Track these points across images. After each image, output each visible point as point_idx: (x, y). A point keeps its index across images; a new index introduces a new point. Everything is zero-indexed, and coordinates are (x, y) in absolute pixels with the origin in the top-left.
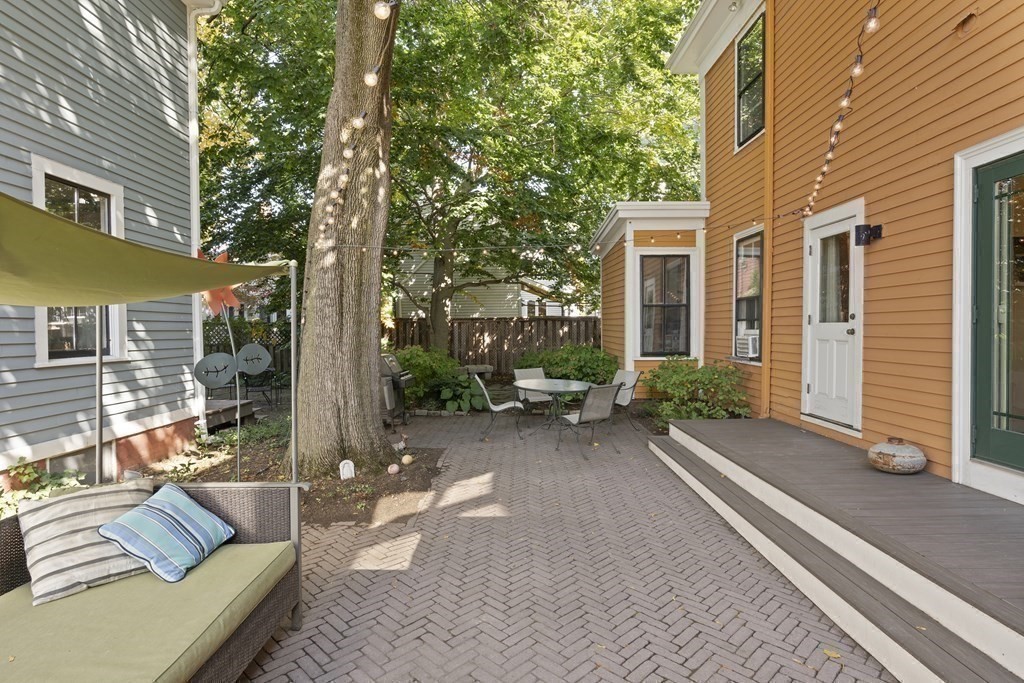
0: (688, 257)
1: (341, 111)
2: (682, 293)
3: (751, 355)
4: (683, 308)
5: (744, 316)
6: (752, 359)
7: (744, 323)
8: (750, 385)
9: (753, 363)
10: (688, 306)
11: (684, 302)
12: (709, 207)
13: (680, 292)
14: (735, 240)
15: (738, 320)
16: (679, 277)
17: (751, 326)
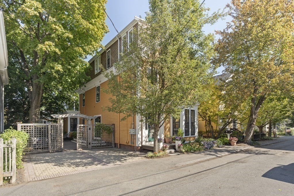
0: (77, 118)
11: (76, 124)
12: (80, 112)
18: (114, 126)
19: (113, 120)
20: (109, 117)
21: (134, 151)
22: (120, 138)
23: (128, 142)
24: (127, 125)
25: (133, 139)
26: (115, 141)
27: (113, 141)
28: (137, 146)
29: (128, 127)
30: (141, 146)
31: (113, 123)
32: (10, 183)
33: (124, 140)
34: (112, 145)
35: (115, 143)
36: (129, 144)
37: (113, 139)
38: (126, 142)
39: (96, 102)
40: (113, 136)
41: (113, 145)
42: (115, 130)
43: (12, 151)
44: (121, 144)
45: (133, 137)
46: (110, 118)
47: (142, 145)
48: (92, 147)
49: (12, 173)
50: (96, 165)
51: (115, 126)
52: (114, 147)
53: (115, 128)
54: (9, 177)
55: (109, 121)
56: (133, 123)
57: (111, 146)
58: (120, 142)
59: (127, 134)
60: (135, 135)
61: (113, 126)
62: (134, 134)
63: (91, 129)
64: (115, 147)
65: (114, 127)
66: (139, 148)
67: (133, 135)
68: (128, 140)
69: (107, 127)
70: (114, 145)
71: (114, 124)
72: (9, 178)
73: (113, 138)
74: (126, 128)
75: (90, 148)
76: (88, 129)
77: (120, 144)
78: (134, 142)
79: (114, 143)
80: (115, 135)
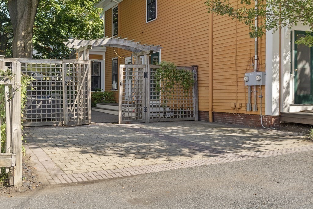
0: (100, 62)
1: (23, 28)
2: (99, 72)
3: (116, 89)
4: (99, 77)
5: (114, 79)
6: (116, 90)
7: (115, 81)
8: (116, 96)
9: (116, 91)
10: (100, 77)
11: (99, 75)
12: (106, 49)
13: (98, 72)
14: (112, 59)
15: (113, 80)
16: (98, 67)
17: (116, 82)
18: (197, 71)
19: (191, 58)
20: (181, 51)
21: (258, 127)
22: (214, 98)
23: (238, 106)
24: (236, 63)
25: (254, 98)
26: (200, 107)
27: (194, 105)
28: (267, 113)
29: (239, 69)
30: (277, 114)
31: (192, 64)
32: (9, 186)
33: (226, 101)
34: (192, 116)
35: (199, 111)
36: (241, 112)
37: (194, 102)
38: (233, 106)
39: (147, 22)
40: (194, 95)
41: (195, 116)
42: (200, 79)
43: (12, 98)
44: (218, 113)
45: (257, 92)
46: (185, 53)
47: (280, 113)
48: (151, 118)
49: (14, 159)
50: (190, 156)
51: (199, 69)
52: (197, 119)
53: (199, 76)
54: (5, 168)
55: (181, 60)
56: (256, 58)
57: (190, 118)
58: (214, 107)
59: (235, 87)
60: (263, 86)
61: (194, 71)
62: (261, 83)
63: (149, 76)
64: (199, 120)
65: (198, 74)
66: (273, 119)
67: (257, 86)
68: (239, 102)
69: (182, 72)
70: (197, 116)
71: (197, 66)
72: (7, 171)
73: (194, 99)
74: (234, 73)
75: (147, 121)
76: (143, 74)
77: (213, 113)
78: (260, 105)
79: (197, 110)
80: (200, 92)
